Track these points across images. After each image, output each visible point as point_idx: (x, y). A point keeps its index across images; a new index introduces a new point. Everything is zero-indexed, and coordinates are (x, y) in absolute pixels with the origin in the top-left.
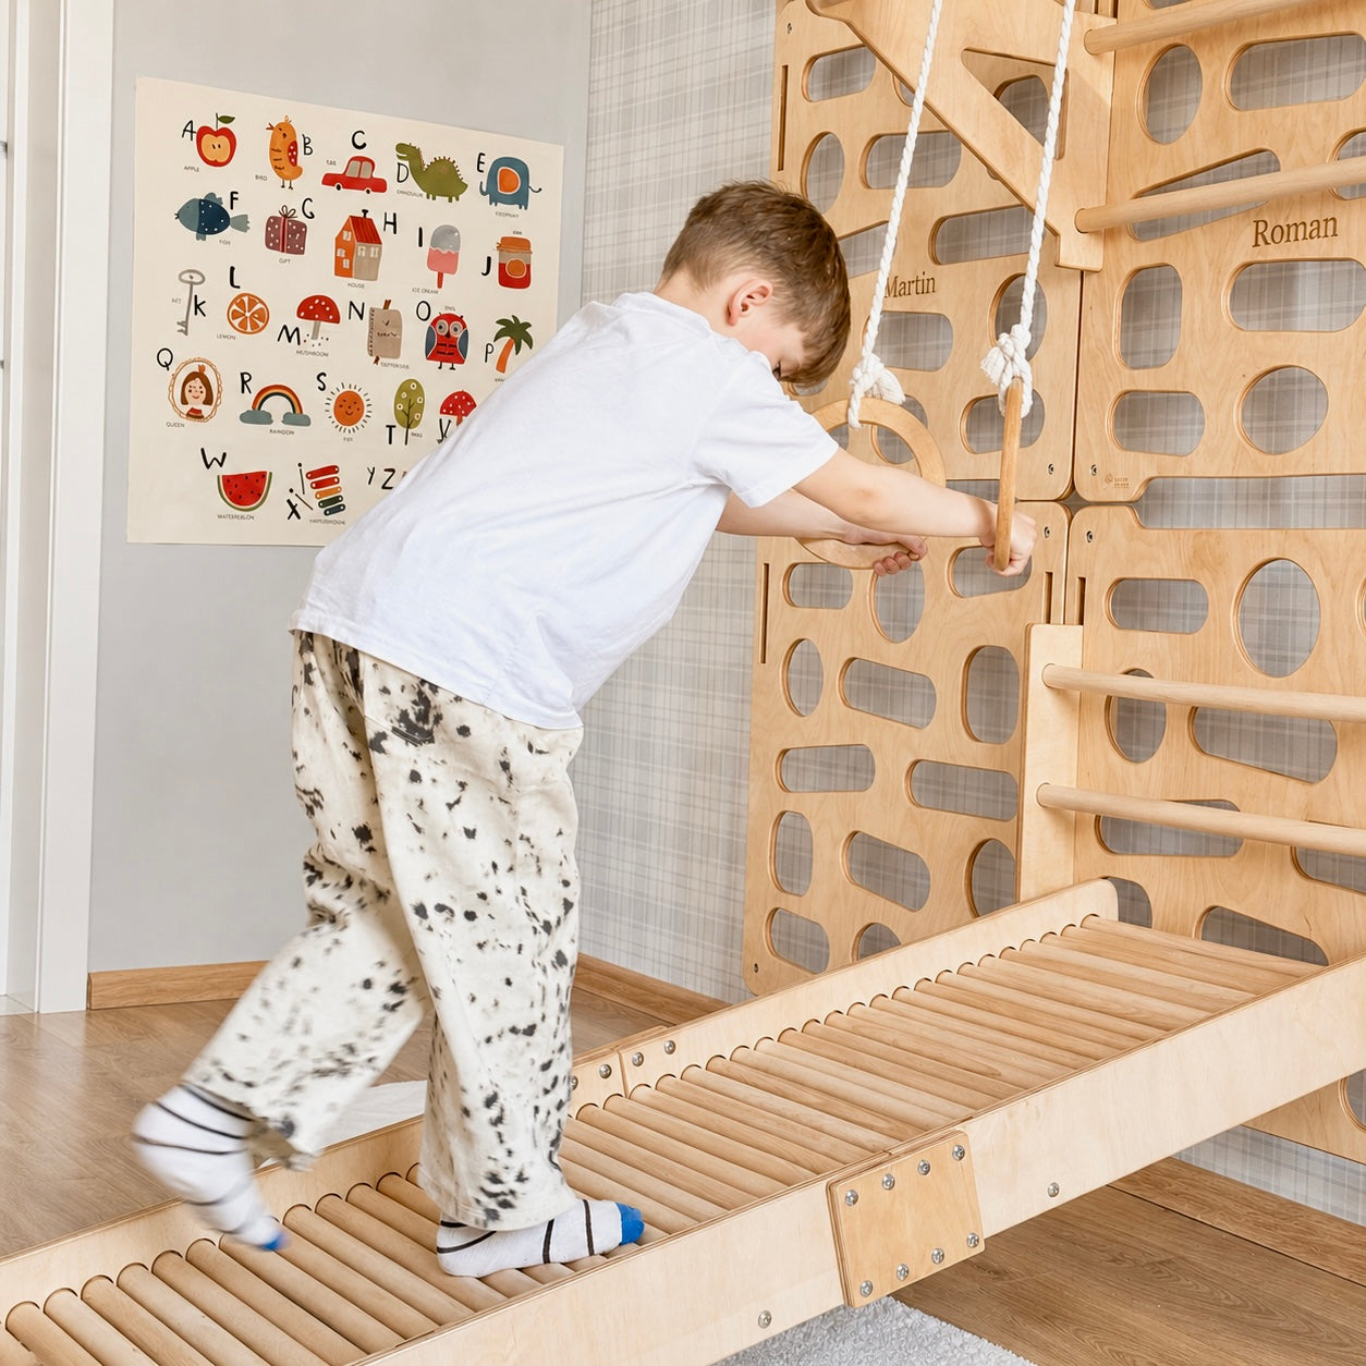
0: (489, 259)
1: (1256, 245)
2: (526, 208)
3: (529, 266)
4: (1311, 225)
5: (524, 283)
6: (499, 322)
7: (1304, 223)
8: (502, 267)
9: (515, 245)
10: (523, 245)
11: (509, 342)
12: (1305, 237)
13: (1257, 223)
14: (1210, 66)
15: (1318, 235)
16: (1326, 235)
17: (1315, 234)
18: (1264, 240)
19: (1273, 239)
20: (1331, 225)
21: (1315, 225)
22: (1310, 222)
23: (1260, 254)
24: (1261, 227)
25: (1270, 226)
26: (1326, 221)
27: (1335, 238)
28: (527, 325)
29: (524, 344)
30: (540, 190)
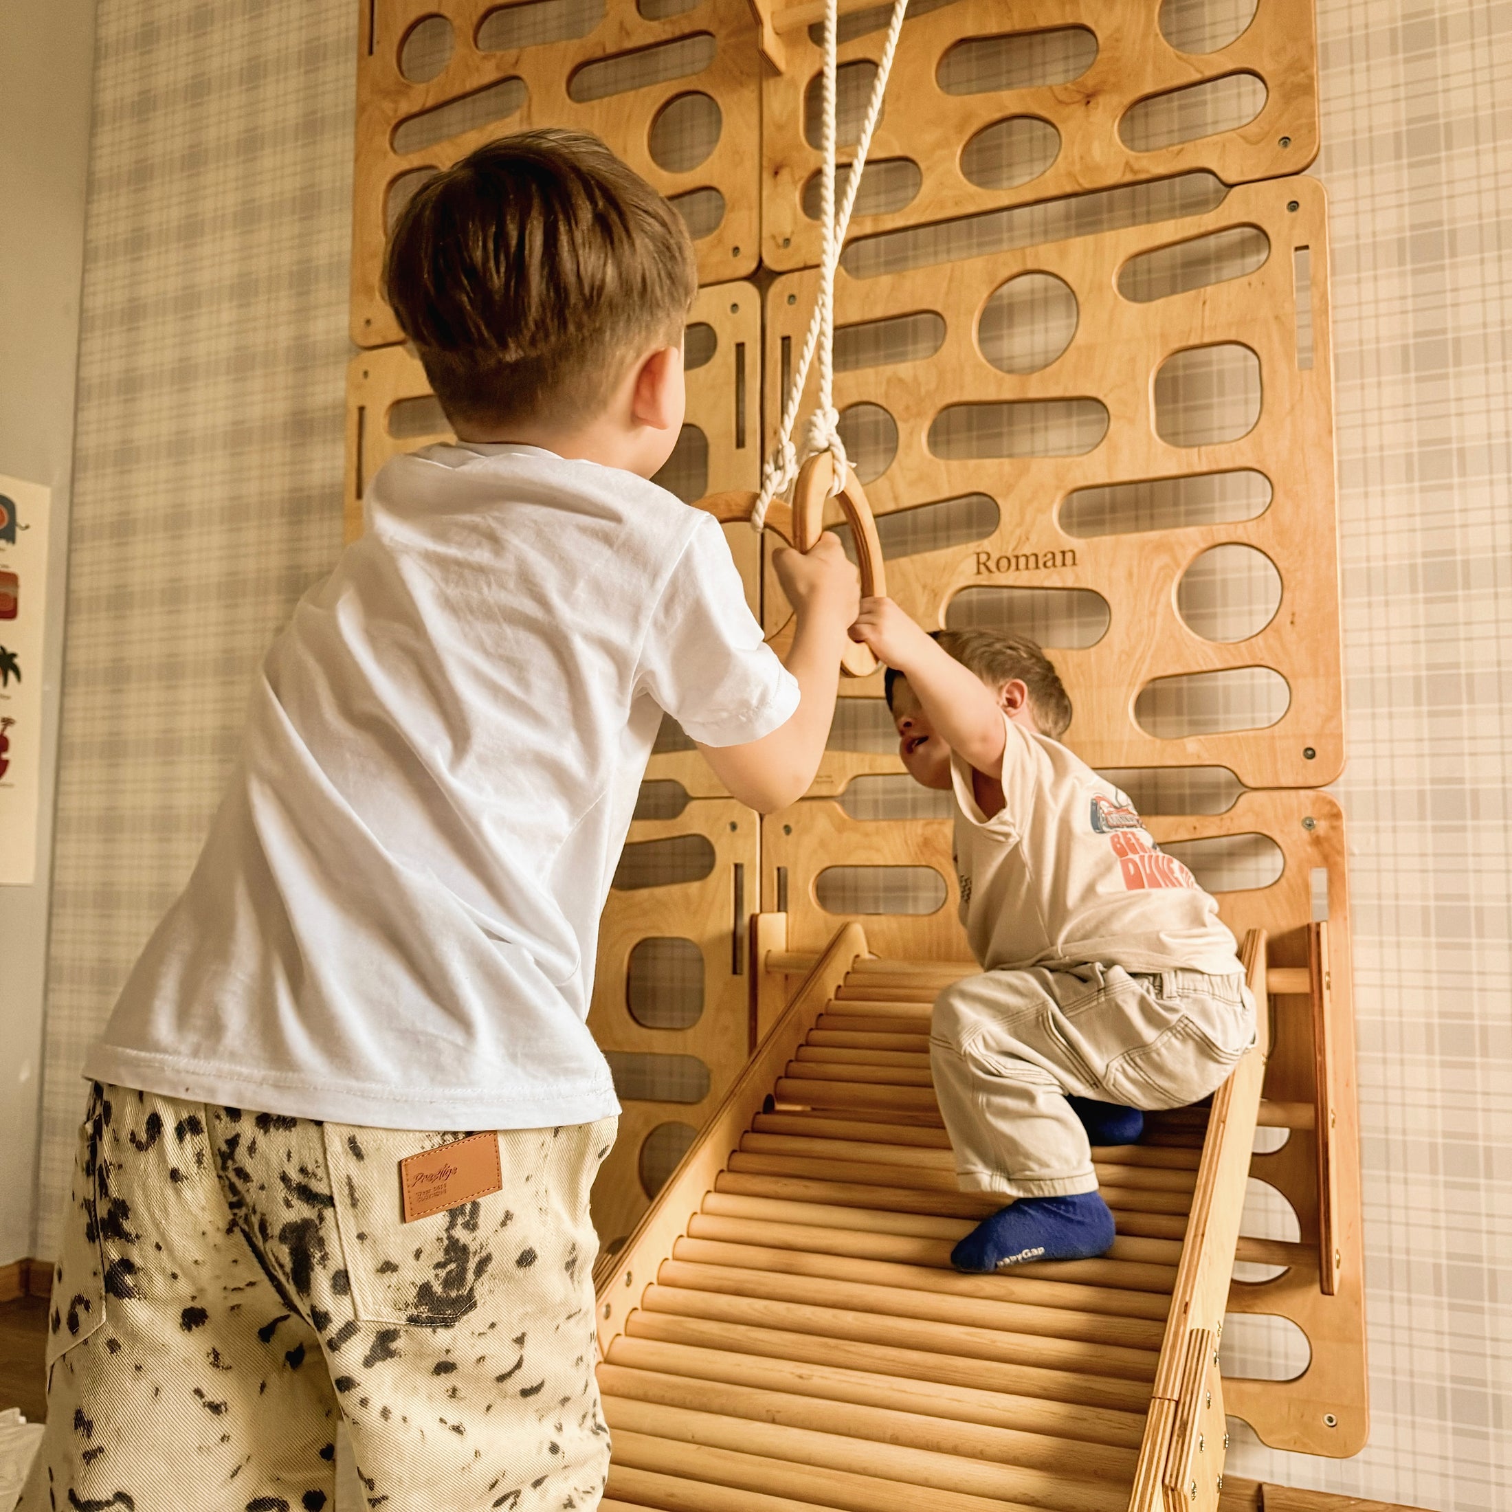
1: (979, 572)
2: (13, 543)
4: (1045, 555)
7: (1036, 556)
12: (1037, 567)
13: (978, 554)
14: (906, 421)
15: (1054, 565)
16: (1064, 564)
17: (1049, 564)
18: (987, 568)
19: (998, 568)
20: (1069, 556)
21: (1050, 556)
22: (1043, 553)
23: (984, 579)
24: (983, 558)
25: (994, 557)
26: (1063, 553)
27: (1075, 567)
28: (14, 655)
29: (11, 675)
30: (27, 527)
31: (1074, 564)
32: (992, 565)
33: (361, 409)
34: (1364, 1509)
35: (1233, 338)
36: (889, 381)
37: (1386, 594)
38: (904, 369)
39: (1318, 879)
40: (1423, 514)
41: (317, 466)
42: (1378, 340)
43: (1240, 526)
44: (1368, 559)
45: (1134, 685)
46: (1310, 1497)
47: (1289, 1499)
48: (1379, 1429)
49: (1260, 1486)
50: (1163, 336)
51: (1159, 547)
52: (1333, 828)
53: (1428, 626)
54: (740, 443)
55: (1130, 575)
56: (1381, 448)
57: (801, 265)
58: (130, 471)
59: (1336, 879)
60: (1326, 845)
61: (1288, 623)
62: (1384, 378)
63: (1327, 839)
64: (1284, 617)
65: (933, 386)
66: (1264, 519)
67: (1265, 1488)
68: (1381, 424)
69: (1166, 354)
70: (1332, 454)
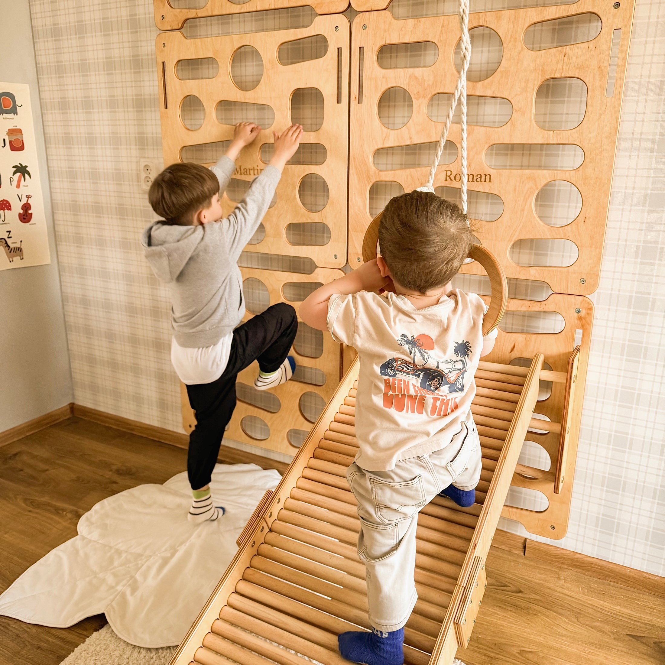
0: (4, 140)
1: (446, 180)
2: (17, 115)
3: (23, 141)
5: (22, 148)
6: (14, 167)
7: (473, 175)
8: (11, 142)
9: (15, 132)
10: (19, 131)
11: (20, 175)
12: (473, 181)
13: (447, 171)
14: (417, 99)
15: (481, 181)
16: (485, 181)
17: (479, 180)
18: (451, 179)
19: (455, 179)
20: (488, 177)
21: (479, 176)
22: (476, 174)
23: (448, 184)
24: (449, 173)
25: (454, 173)
26: (486, 175)
27: (490, 183)
28: (26, 167)
29: (26, 175)
30: (22, 105)
31: (490, 181)
32: (452, 177)
33: (163, 63)
34: (563, 552)
35: (577, 76)
36: (410, 77)
37: (631, 206)
38: (418, 72)
39: (579, 333)
40: (655, 169)
41: (147, 83)
42: (649, 77)
43: (567, 173)
44: (626, 188)
45: (511, 241)
46: (543, 546)
47: (535, 545)
48: (571, 528)
49: (526, 540)
50: (543, 70)
51: (529, 178)
52: (588, 314)
53: (647, 223)
54: (339, 101)
55: (515, 190)
56: (641, 134)
57: (370, 9)
58: (63, 77)
59: (586, 334)
60: (584, 320)
61: (583, 221)
62: (649, 98)
63: (585, 318)
64: (581, 219)
65: (431, 83)
66: (578, 171)
67: (528, 541)
68: (643, 121)
69: (543, 80)
70: (615, 143)
